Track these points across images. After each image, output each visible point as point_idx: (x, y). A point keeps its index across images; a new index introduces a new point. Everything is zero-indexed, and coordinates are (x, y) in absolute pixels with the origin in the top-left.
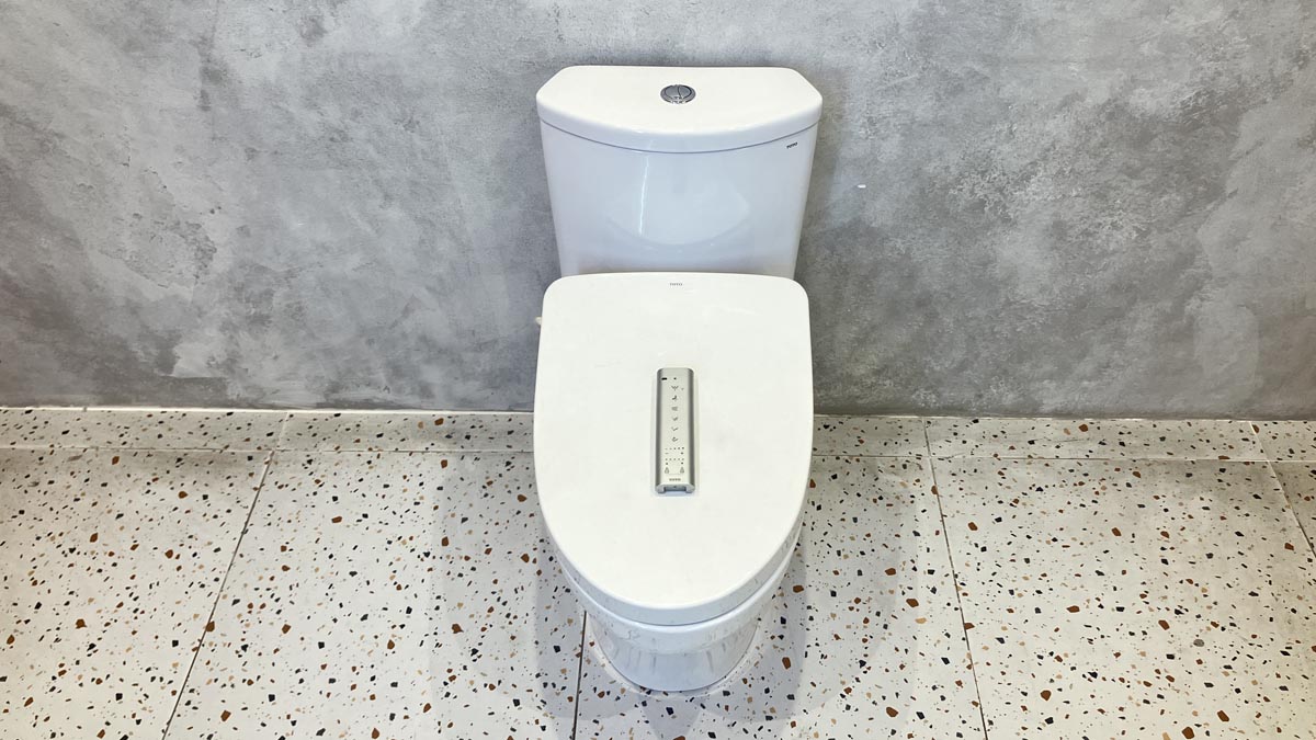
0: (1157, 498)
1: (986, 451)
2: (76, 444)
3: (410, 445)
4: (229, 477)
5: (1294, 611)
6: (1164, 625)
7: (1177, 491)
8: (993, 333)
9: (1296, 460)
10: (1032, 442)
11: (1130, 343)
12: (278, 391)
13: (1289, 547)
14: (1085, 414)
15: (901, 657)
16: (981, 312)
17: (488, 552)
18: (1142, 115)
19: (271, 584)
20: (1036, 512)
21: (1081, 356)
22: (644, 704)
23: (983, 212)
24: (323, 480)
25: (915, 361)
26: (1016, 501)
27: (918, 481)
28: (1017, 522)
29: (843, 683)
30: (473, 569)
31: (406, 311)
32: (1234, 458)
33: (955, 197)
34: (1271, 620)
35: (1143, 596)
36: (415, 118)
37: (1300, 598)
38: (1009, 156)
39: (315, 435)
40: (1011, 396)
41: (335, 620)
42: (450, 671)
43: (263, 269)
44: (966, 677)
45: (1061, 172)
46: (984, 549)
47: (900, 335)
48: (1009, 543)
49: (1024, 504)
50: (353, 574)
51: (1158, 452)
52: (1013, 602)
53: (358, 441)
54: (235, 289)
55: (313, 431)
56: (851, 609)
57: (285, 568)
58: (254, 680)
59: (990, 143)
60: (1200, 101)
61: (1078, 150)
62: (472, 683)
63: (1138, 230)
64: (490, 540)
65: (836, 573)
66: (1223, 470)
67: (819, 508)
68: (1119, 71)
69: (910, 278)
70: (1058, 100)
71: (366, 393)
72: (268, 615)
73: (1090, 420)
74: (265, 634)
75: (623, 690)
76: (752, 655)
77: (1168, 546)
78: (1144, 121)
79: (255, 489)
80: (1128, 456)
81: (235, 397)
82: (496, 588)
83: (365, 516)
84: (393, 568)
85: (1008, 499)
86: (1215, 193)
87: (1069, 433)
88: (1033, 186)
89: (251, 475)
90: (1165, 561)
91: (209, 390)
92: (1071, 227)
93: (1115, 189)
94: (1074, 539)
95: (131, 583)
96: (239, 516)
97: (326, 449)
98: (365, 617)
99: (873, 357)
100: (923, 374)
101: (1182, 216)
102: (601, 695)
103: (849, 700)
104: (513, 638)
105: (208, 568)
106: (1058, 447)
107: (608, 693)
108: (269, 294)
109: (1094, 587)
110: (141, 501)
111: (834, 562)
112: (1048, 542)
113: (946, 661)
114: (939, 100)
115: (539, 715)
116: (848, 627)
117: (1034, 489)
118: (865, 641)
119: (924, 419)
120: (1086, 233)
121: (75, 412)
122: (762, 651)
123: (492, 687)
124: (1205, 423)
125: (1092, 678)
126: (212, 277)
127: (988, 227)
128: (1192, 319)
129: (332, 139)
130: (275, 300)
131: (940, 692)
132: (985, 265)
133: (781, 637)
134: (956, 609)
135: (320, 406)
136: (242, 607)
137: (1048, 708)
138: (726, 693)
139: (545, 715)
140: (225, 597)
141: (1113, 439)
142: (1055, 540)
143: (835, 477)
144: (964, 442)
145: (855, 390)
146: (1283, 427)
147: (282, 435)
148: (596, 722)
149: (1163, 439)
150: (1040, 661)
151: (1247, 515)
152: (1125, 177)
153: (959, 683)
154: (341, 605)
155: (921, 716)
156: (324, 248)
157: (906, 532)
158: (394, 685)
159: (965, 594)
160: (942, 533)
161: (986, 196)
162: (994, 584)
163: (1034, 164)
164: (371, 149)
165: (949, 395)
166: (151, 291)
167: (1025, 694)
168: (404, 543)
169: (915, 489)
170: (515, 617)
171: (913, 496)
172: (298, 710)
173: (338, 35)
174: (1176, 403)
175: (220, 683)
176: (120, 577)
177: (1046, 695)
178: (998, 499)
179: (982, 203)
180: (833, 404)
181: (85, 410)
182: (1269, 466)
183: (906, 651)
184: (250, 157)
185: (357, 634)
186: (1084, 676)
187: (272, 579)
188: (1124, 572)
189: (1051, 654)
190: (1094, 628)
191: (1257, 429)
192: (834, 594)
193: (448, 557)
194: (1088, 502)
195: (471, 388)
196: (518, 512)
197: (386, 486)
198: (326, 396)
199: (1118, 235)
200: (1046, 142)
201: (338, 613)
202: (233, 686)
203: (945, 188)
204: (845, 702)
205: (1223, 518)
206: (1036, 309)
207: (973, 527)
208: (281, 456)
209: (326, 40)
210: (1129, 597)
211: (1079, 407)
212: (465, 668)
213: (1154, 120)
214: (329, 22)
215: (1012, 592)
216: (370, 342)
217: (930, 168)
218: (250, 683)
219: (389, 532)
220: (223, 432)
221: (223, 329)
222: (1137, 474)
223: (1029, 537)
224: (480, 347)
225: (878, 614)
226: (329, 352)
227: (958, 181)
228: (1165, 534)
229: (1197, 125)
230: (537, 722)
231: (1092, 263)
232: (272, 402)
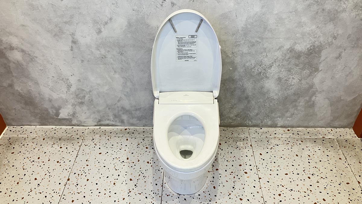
0: (307, 147)
1: (264, 136)
2: (33, 135)
3: (118, 135)
4: (73, 143)
5: (342, 174)
6: (309, 178)
7: (312, 145)
8: (265, 106)
9: (342, 138)
10: (275, 134)
11: (299, 108)
12: (85, 122)
13: (340, 159)
14: (289, 127)
15: (243, 186)
16: (261, 100)
17: (139, 161)
18: (298, 51)
19: (84, 169)
20: (277, 151)
21: (287, 111)
22: (179, 198)
23: (261, 75)
24: (96, 144)
25: (245, 113)
26: (272, 148)
27: (247, 143)
28: (272, 153)
29: (229, 192)
30: (135, 165)
31: (119, 101)
32: (326, 137)
33: (254, 71)
34: (336, 176)
35: (304, 171)
36: (123, 52)
37: (343, 171)
38: (267, 61)
39: (94, 133)
40: (270, 122)
41: (100, 178)
42: (129, 190)
43: (83, 90)
44: (260, 191)
45: (279, 65)
46: (264, 160)
47: (242, 106)
48: (270, 158)
49: (274, 149)
50: (104, 167)
51: (307, 136)
52: (271, 172)
53: (105, 134)
54: (76, 95)
55: (94, 132)
56: (230, 174)
57: (87, 165)
58: (80, 192)
59: (262, 58)
60: (311, 48)
61: (283, 60)
62: (135, 193)
63: (299, 79)
64: (139, 158)
65: (227, 166)
66: (323, 140)
67: (222, 150)
68: (292, 40)
69: (244, 91)
70: (278, 48)
71: (107, 122)
72: (83, 176)
73: (290, 128)
74: (82, 181)
75: (173, 194)
76: (206, 186)
77: (310, 159)
78: (299, 52)
79: (79, 146)
80: (300, 137)
81: (74, 123)
82: (141, 170)
83: (107, 152)
84: (115, 165)
85: (270, 147)
86: (317, 70)
87: (285, 132)
88: (272, 69)
89: (78, 143)
90: (309, 162)
91: (67, 122)
92: (282, 79)
93: (293, 69)
94: (286, 157)
95: (48, 169)
96: (75, 153)
97: (97, 136)
98: (108, 177)
99: (235, 112)
100: (247, 116)
101: (309, 76)
102: (168, 196)
103: (230, 196)
104: (145, 182)
105: (68, 165)
106: (282, 135)
107: (170, 195)
108: (85, 96)
109: (292, 169)
110: (50, 149)
111: (226, 163)
112: (280, 158)
113: (254, 187)
114: (249, 47)
115: (152, 200)
116: (230, 179)
117: (276, 145)
118: (234, 182)
119: (248, 128)
120: (286, 80)
121: (34, 127)
122: (208, 185)
123: (140, 194)
124: (319, 129)
125: (291, 191)
126: (71, 92)
127: (262, 79)
128: (314, 101)
129: (102, 58)
130: (86, 98)
131: (253, 194)
132: (262, 88)
133: (213, 181)
134: (257, 174)
135: (96, 126)
136: (77, 175)
137: (280, 198)
138: (199, 195)
139: (154, 200)
140: (72, 172)
141: (296, 133)
142: (281, 157)
143: (226, 142)
144: (258, 134)
145: (231, 121)
146: (338, 130)
147: (86, 133)
148: (166, 202)
149: (308, 133)
150: (278, 187)
151: (330, 151)
152: (295, 66)
153: (258, 192)
154: (102, 174)
155: (248, 200)
156: (99, 85)
157: (244, 156)
158: (115, 193)
159: (259, 171)
160: (253, 156)
161: (261, 71)
162: (266, 168)
163: (272, 63)
164: (112, 60)
165: (254, 122)
166: (55, 96)
167: (274, 195)
168: (117, 159)
169: (246, 145)
170: (146, 177)
171: (246, 147)
172: (91, 200)
173: (105, 33)
174: (311, 124)
175: (71, 193)
176: (45, 168)
177: (280, 195)
178: (267, 148)
179: (260, 73)
180: (225, 124)
181: (36, 127)
182: (335, 139)
183: (244, 184)
184: (82, 62)
185: (106, 181)
186: (289, 190)
187: (84, 168)
188: (299, 165)
189: (281, 185)
190: (292, 179)
191: (332, 130)
192: (226, 171)
193: (128, 162)
194: (290, 148)
195: (134, 121)
196: (146, 151)
197: (113, 145)
198: (97, 123)
199: (294, 81)
200: (275, 58)
201: (101, 176)
202: (74, 194)
203: (251, 69)
204: (229, 197)
205: (323, 152)
206: (275, 99)
207: (261, 154)
208: (86, 138)
209: (102, 34)
210: (300, 171)
211: (287, 125)
212: (133, 189)
213: (301, 52)
214: (103, 30)
215: (271, 170)
216: (109, 109)
217: (247, 64)
218: (79, 193)
219: (114, 156)
220: (71, 132)
221: (72, 105)
222: (302, 141)
223: (275, 157)
224: (136, 110)
225: (237, 176)
226: (99, 112)
227: (254, 67)
228: (309, 156)
229: (311, 53)
230: (152, 202)
231: (288, 88)
232: (83, 125)
